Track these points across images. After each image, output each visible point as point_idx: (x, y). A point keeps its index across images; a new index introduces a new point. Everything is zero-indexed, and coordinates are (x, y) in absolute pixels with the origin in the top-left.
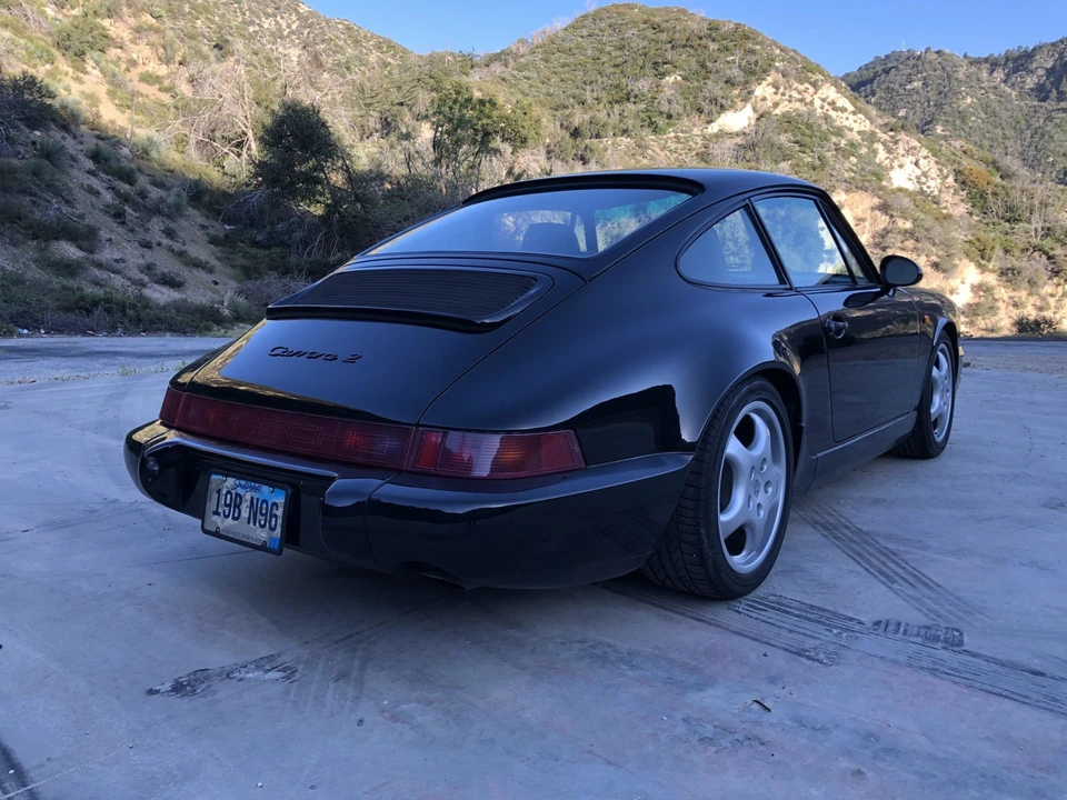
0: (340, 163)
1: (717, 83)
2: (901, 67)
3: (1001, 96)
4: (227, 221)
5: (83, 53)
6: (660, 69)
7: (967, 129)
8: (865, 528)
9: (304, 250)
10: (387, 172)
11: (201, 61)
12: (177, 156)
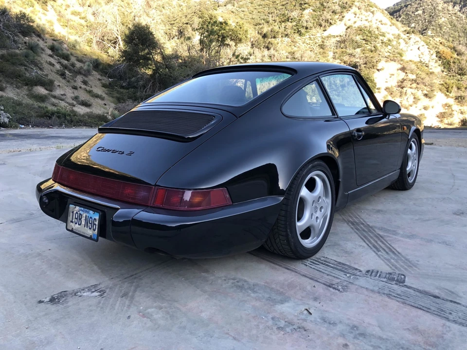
0: (159, 51)
1: (328, 12)
2: (413, 4)
3: (458, 18)
4: (110, 77)
5: (46, 2)
6: (303, 6)
7: (442, 32)
8: (371, 224)
9: (144, 89)
10: (180, 55)
11: (97, 5)
12: (88, 48)
